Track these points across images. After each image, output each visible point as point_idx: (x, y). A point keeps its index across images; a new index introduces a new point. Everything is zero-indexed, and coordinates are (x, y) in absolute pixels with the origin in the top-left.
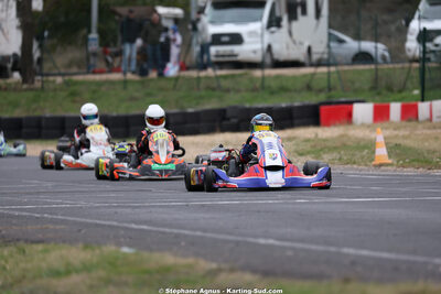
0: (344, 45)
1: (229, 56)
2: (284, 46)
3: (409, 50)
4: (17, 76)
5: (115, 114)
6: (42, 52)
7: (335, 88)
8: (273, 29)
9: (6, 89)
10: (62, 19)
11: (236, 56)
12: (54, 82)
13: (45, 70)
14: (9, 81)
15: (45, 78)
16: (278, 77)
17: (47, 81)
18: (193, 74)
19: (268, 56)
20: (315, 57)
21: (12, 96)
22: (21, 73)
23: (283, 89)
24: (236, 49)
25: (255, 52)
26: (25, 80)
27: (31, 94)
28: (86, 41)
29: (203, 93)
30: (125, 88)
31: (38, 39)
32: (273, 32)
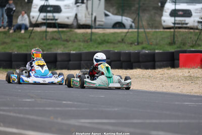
1: (52, 20)
2: (84, 15)
3: (164, 22)
8: (78, 4)
11: (56, 20)
19: (75, 20)
24: (56, 15)
25: (68, 18)
32: (78, 6)
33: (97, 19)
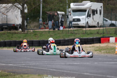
0: (107, 22)
1: (77, 25)
2: (91, 22)
4: (20, 30)
5: (46, 40)
6: (27, 24)
7: (105, 33)
8: (88, 17)
9: (17, 33)
10: (32, 15)
11: (79, 24)
12: (30, 31)
13: (28, 28)
14: (18, 31)
15: (28, 30)
16: (90, 30)
17: (28, 31)
18: (67, 29)
19: (87, 24)
20: (100, 25)
21: (19, 35)
22: (21, 29)
23: (91, 33)
24: (79, 23)
25: (84, 24)
26: (22, 31)
27: (24, 35)
28: (39, 20)
29: (70, 34)
30: (49, 33)
31: (26, 20)
32: (88, 18)
33: (99, 23)
